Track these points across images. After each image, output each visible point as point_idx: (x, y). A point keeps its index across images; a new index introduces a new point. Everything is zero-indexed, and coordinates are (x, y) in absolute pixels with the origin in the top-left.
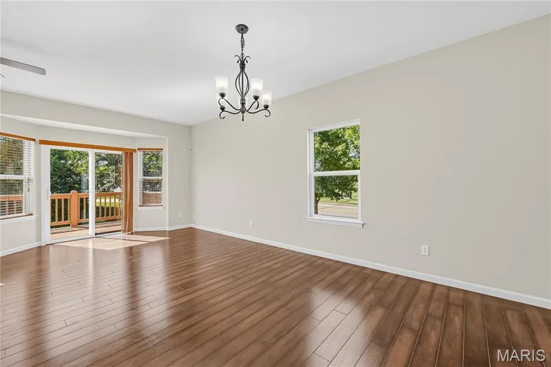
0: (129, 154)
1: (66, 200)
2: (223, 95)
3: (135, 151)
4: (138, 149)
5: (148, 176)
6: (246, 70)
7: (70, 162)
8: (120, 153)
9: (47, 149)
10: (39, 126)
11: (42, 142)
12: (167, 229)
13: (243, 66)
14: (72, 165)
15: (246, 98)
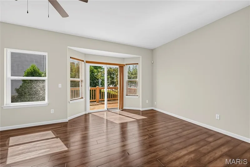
0: (122, 67)
3: (124, 65)
4: (126, 64)
5: (130, 79)
7: (96, 74)
8: (117, 67)
9: (88, 65)
11: (87, 62)
12: (141, 109)
14: (96, 75)
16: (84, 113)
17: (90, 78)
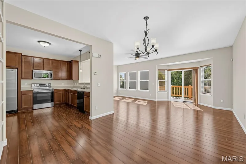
1: (188, 88)
2: (138, 49)
3: (198, 68)
4: (201, 66)
6: (147, 36)
8: (192, 70)
9: (170, 72)
10: (168, 66)
11: (168, 70)
13: (146, 34)
15: (147, 47)
16: (167, 100)
17: (172, 80)
